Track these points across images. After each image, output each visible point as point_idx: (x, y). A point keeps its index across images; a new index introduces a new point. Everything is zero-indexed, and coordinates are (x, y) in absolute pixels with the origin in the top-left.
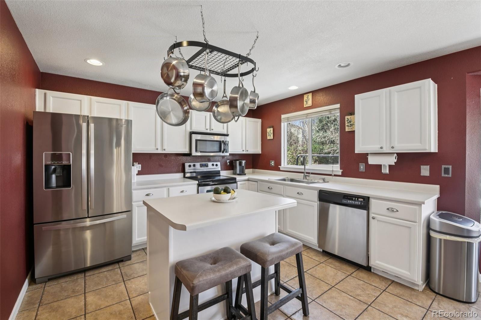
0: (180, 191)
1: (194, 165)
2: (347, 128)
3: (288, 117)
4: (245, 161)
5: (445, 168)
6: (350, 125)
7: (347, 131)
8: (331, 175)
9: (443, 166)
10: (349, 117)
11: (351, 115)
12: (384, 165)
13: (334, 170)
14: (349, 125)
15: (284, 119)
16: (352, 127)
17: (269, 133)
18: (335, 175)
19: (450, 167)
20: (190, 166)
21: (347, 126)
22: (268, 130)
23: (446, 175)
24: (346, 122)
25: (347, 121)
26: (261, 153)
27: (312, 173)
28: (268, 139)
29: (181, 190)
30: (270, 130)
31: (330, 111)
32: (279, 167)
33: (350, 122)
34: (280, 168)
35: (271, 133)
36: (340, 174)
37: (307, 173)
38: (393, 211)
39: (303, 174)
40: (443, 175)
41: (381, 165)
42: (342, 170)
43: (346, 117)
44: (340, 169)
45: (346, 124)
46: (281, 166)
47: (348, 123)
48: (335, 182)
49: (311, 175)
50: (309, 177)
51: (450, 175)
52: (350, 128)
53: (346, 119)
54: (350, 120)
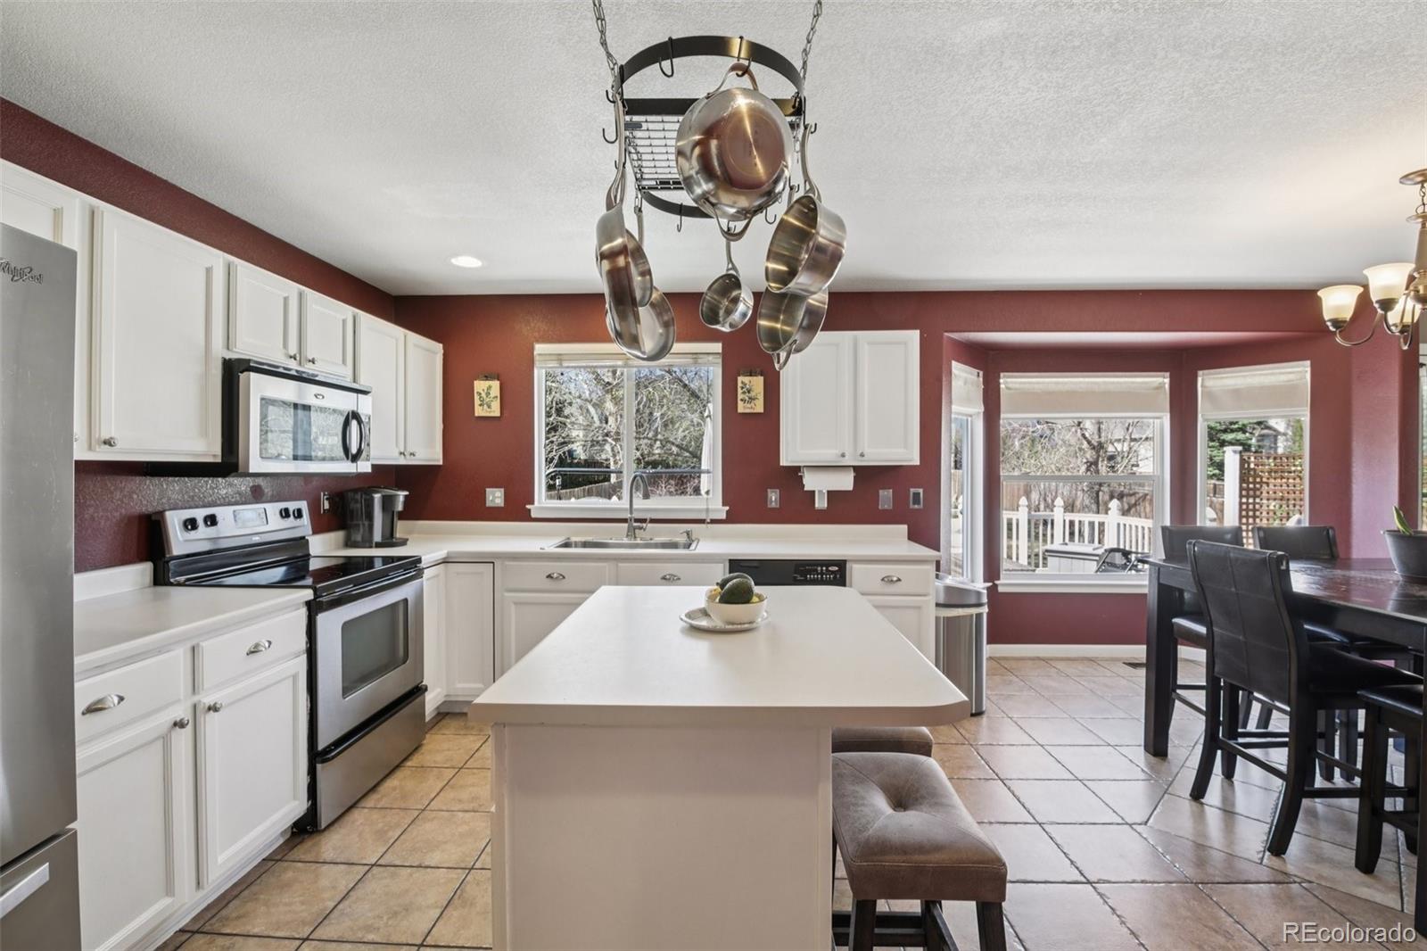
0: (247, 650)
1: (211, 520)
2: (740, 404)
3: (560, 355)
4: (407, 493)
5: (914, 494)
6: (750, 398)
7: (743, 414)
8: (702, 521)
9: (912, 490)
10: (746, 379)
11: (751, 375)
12: (820, 492)
13: (710, 507)
14: (747, 398)
15: (542, 358)
16: (752, 404)
17: (483, 395)
18: (714, 521)
19: (921, 491)
20: (191, 524)
21: (742, 400)
22: (480, 386)
23: (916, 506)
24: (740, 391)
25: (742, 388)
26: (441, 463)
27: (653, 521)
28: (476, 415)
29: (249, 645)
30: (490, 387)
31: (695, 356)
32: (528, 507)
33: (749, 392)
34: (529, 510)
35: (492, 395)
36: (723, 516)
37: (637, 520)
38: (892, 581)
39: (626, 525)
40: (912, 506)
41: (814, 492)
42: (727, 508)
43: (740, 379)
44: (724, 504)
45: (740, 396)
46: (533, 503)
47: (744, 393)
48: (714, 537)
49: (650, 525)
50: (645, 530)
51: (921, 506)
52: (749, 405)
53: (740, 385)
54: (748, 386)
